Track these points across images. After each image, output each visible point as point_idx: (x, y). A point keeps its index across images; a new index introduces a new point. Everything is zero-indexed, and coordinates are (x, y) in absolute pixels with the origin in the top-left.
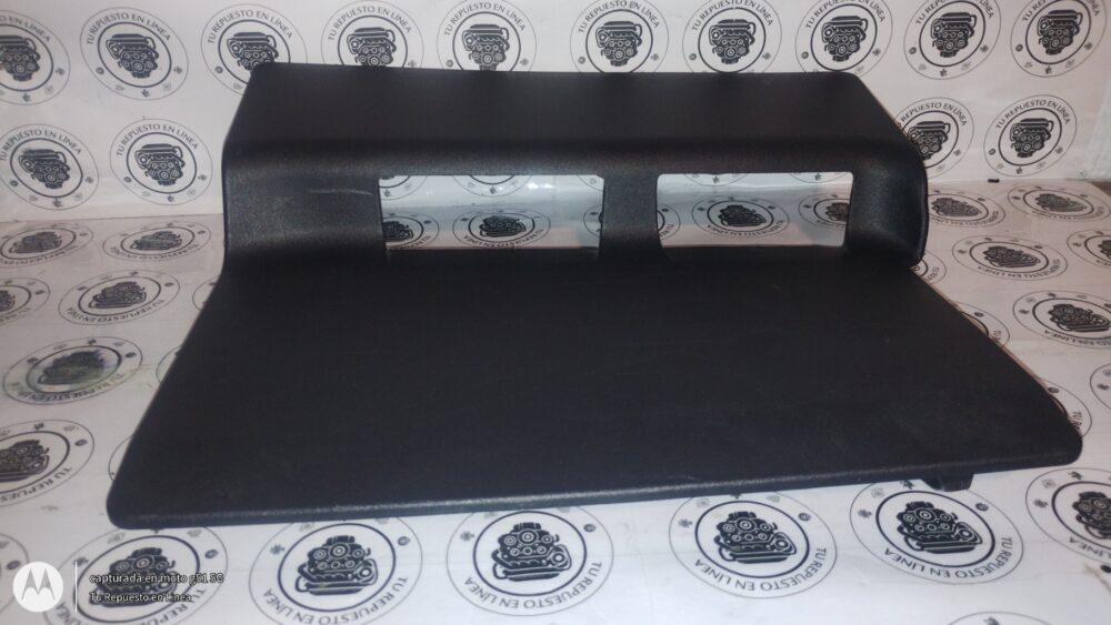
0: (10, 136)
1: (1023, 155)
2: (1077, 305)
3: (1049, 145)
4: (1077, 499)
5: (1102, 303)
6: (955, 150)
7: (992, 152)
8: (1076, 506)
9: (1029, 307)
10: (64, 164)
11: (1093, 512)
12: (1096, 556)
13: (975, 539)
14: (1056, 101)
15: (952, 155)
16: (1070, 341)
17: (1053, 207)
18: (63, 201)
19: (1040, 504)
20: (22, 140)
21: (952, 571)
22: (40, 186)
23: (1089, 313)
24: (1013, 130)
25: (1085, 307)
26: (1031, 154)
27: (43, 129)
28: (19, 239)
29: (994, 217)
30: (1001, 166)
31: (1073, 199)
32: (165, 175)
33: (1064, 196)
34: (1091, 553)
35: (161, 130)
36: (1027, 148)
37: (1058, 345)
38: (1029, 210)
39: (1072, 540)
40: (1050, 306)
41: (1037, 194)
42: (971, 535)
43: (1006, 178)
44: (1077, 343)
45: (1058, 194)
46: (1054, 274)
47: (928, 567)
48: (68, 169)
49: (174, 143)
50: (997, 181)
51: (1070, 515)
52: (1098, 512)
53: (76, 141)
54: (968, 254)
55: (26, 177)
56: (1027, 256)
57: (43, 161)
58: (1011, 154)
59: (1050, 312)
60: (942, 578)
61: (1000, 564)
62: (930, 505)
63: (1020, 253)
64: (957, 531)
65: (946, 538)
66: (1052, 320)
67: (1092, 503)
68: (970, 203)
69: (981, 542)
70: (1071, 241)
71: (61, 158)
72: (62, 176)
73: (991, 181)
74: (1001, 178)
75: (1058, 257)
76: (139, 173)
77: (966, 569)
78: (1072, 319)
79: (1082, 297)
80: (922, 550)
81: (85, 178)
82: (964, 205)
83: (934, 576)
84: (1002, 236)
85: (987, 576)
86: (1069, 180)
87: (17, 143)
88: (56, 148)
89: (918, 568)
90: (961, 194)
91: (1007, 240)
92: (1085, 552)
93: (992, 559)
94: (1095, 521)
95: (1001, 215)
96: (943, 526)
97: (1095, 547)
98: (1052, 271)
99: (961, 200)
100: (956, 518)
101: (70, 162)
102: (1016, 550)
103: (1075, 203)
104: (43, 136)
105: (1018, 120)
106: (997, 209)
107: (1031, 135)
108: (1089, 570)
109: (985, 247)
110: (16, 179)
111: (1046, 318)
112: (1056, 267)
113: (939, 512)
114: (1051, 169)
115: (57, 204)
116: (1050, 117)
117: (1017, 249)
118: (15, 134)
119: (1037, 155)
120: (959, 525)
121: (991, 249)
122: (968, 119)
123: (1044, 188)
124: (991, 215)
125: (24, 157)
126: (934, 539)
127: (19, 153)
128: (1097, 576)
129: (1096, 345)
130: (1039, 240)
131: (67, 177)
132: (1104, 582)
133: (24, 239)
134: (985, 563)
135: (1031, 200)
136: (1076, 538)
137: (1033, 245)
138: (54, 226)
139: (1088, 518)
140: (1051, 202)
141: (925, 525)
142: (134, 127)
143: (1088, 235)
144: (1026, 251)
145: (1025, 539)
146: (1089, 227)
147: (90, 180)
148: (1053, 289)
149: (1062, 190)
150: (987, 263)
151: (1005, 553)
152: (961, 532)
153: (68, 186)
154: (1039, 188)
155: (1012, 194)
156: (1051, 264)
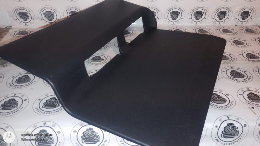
0: (16, 8)
1: (243, 19)
2: (252, 53)
3: (249, 17)
4: (248, 94)
5: (258, 53)
6: (228, 18)
7: (236, 19)
8: (248, 95)
9: (242, 54)
10: (28, 15)
11: (251, 96)
12: (251, 105)
13: (226, 101)
14: (252, 7)
15: (227, 19)
16: (250, 61)
17: (249, 32)
18: (27, 24)
19: (240, 94)
20: (18, 10)
21: (220, 107)
22: (22, 20)
23: (255, 55)
24: (241, 14)
25: (254, 54)
26: (245, 19)
27: (23, 7)
28: (18, 32)
29: (236, 33)
30: (238, 22)
31: (254, 30)
32: (50, 19)
33: (252, 29)
34: (250, 105)
35: (49, 8)
36: (244, 18)
37: (247, 62)
38: (244, 32)
39: (246, 102)
40: (246, 53)
41: (246, 29)
42: (225, 100)
43: (239, 25)
44: (251, 62)
45: (250, 29)
46: (248, 46)
47: (215, 106)
48: (29, 16)
49: (52, 11)
50: (237, 25)
51: (246, 97)
52: (252, 96)
53: (30, 10)
54: (229, 41)
55: (19, 18)
56: (242, 42)
57: (23, 14)
58: (241, 19)
59: (246, 55)
60: (218, 108)
61: (231, 106)
62: (217, 94)
63: (241, 42)
64: (222, 99)
65: (220, 101)
66: (246, 56)
67: (251, 95)
68: (231, 30)
69: (227, 102)
70: (252, 39)
71: (27, 14)
72: (27, 18)
73: (236, 25)
74: (238, 24)
75: (249, 43)
76: (44, 18)
77: (223, 107)
78: (251, 56)
79: (253, 52)
80: (214, 103)
81: (32, 18)
82: (229, 30)
83: (217, 108)
84: (237, 38)
85: (228, 108)
86: (253, 25)
87: (17, 10)
88: (26, 12)
89: (213, 106)
90: (229, 28)
91: (238, 39)
92: (249, 104)
93: (229, 105)
94: (251, 98)
95: (237, 33)
96: (219, 98)
97: (251, 104)
98: (247, 46)
99: (229, 29)
100: (222, 97)
101: (29, 15)
102: (234, 104)
103: (254, 31)
104: (23, 9)
105: (243, 11)
106: (236, 32)
107: (245, 15)
108: (249, 108)
109: (233, 40)
110: (17, 18)
111: (245, 56)
112: (248, 45)
113: (218, 96)
114: (249, 23)
115: (26, 24)
116: (250, 11)
117: (240, 41)
118: (17, 8)
119: (246, 20)
120: (223, 98)
121: (234, 40)
122: (231, 11)
123: (247, 27)
124: (235, 33)
125: (19, 13)
126: (217, 101)
127: (18, 12)
128: (251, 109)
129: (256, 62)
130: (245, 39)
131: (28, 18)
132: (252, 110)
133: (19, 32)
134: (227, 106)
135: (244, 30)
136: (247, 101)
137: (244, 40)
138: (26, 29)
139: (250, 98)
140: (249, 31)
141: (215, 98)
142: (43, 7)
143: (256, 38)
144: (242, 41)
145: (236, 101)
146: (256, 36)
147: (33, 19)
148: (247, 50)
149: (251, 28)
150: (233, 44)
151: (232, 104)
152: (223, 100)
153: (28, 20)
154: (246, 27)
155: (240, 28)
156: (247, 44)
